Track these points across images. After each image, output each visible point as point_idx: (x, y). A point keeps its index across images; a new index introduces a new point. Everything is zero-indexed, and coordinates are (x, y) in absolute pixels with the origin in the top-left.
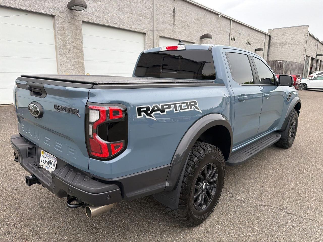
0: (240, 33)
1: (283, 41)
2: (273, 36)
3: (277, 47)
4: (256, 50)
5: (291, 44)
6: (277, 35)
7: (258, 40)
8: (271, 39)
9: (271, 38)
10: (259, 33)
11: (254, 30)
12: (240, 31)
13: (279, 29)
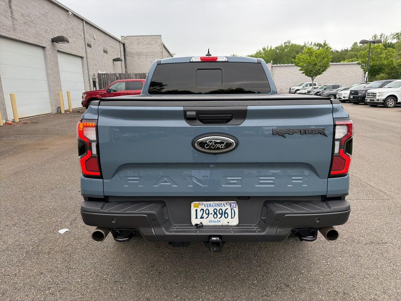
0: (95, 38)
1: (139, 51)
2: (128, 45)
3: (134, 58)
4: (114, 60)
5: (148, 55)
6: (132, 43)
7: (113, 48)
8: (126, 48)
9: (126, 47)
10: (114, 40)
11: (108, 36)
12: (95, 35)
13: (133, 36)
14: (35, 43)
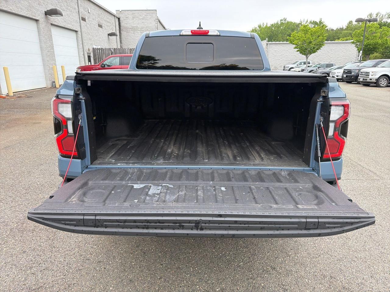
0: (89, 12)
1: (135, 26)
2: (123, 19)
3: (129, 33)
4: (109, 35)
5: (143, 30)
6: (127, 18)
7: (108, 22)
8: (121, 23)
9: (121, 21)
10: (109, 14)
11: (103, 10)
12: (89, 9)
13: (128, 11)
14: (27, 16)
